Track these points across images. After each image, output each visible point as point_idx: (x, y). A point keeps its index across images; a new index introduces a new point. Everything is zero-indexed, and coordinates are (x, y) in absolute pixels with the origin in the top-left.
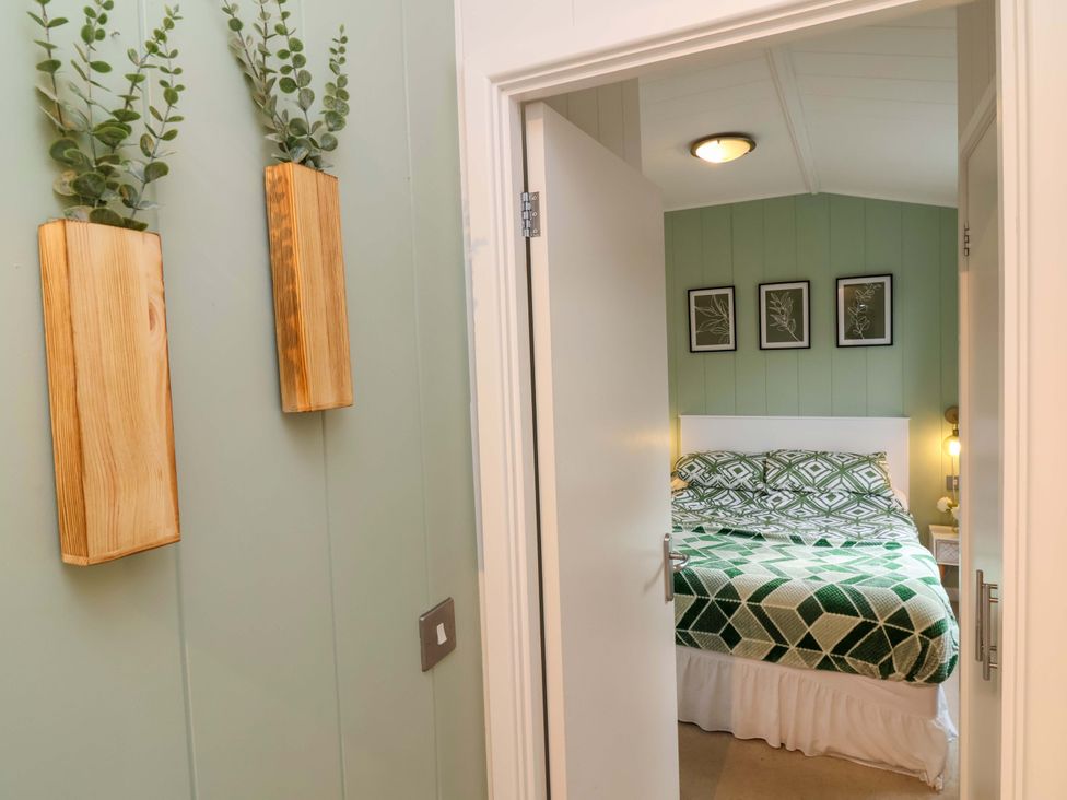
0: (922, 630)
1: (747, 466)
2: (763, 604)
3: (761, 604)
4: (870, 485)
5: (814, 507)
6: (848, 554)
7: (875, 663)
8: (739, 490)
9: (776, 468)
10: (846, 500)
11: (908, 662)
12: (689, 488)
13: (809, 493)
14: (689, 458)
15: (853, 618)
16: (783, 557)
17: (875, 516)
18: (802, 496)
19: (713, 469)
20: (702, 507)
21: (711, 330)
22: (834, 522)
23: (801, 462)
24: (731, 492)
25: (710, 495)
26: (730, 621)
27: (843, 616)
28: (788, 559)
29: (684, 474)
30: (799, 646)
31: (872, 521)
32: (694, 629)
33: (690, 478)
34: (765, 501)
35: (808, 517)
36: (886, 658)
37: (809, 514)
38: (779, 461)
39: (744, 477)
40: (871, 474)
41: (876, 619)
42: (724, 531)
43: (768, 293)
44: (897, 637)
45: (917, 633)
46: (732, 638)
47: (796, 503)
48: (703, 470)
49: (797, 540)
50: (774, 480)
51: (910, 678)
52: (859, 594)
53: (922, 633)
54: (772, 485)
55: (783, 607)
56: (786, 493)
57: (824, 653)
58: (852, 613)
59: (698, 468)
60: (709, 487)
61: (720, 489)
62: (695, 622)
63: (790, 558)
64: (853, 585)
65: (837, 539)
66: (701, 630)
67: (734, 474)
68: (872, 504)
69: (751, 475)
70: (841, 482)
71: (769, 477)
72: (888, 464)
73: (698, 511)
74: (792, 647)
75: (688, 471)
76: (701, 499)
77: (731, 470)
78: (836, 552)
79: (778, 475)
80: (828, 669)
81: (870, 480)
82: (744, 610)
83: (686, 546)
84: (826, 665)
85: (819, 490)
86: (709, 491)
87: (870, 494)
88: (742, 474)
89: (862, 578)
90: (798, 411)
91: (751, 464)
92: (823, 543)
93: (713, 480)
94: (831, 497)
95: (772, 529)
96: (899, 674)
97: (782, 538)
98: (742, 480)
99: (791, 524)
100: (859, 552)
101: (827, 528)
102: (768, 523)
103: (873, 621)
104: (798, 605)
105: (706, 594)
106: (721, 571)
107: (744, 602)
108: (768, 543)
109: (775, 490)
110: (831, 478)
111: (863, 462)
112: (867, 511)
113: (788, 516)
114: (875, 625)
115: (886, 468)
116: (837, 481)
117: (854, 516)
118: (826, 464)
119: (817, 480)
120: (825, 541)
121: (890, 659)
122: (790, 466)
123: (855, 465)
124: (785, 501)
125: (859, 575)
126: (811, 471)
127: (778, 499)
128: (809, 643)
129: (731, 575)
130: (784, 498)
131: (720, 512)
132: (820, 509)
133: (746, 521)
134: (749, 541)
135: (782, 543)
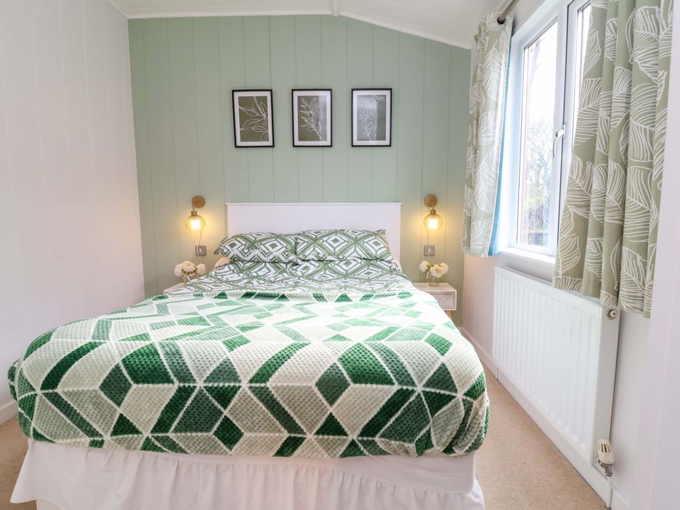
0: (466, 390)
1: (282, 242)
2: (271, 384)
3: (268, 384)
4: (376, 251)
5: (335, 272)
6: (368, 306)
7: (410, 442)
8: (274, 262)
9: (305, 242)
10: (359, 265)
11: (448, 433)
12: (231, 263)
13: (331, 261)
14: (233, 237)
15: (386, 387)
16: (304, 315)
17: (381, 276)
18: (325, 264)
19: (252, 245)
20: (240, 278)
21: (253, 128)
22: (350, 282)
23: (324, 236)
24: (268, 265)
25: (249, 268)
26: (226, 413)
27: (374, 386)
28: (308, 318)
29: (225, 251)
30: (318, 433)
31: (380, 279)
32: (176, 430)
33: (231, 255)
34: (296, 270)
35: (330, 280)
36: (424, 431)
37: (330, 278)
38: (307, 237)
39: (278, 252)
40: (376, 244)
41: (413, 384)
42: (248, 295)
43: (299, 98)
44: (437, 402)
45: (460, 396)
46: (230, 435)
47: (320, 270)
48: (243, 246)
49: (319, 297)
50: (303, 251)
51: (448, 450)
52: (392, 354)
53: (465, 394)
54: (301, 256)
55: (298, 384)
56: (313, 262)
57: (350, 438)
58: (386, 380)
59: (238, 244)
60: (249, 262)
61: (258, 262)
62: (177, 420)
63: (312, 316)
64: (383, 342)
65: (355, 295)
66: (186, 431)
67: (270, 248)
68: (378, 267)
69: (284, 249)
70: (355, 251)
71: (299, 249)
72: (388, 236)
73: (234, 282)
74: (310, 436)
75: (229, 248)
76: (241, 271)
77: (267, 245)
78: (356, 306)
79: (306, 248)
80: (355, 455)
81: (377, 248)
82: (245, 396)
83: (196, 314)
84: (352, 450)
85: (339, 258)
86: (248, 264)
87: (377, 259)
88: (276, 249)
89: (390, 330)
90: (322, 198)
91: (285, 240)
92: (344, 298)
93: (252, 255)
94: (348, 263)
95: (298, 291)
96: (438, 448)
97: (307, 297)
98: (276, 254)
99: (314, 285)
100: (377, 304)
101: (346, 287)
102: (296, 285)
103: (410, 388)
104: (317, 379)
105: (191, 379)
106: (220, 343)
107: (245, 385)
108: (292, 302)
109: (304, 260)
110: (347, 247)
111: (371, 235)
112: (374, 272)
113: (314, 280)
114: (413, 391)
115: (387, 240)
116: (352, 250)
117: (366, 277)
118: (343, 237)
119: (337, 250)
120: (346, 296)
121: (429, 432)
122: (316, 240)
123: (365, 237)
124: (312, 269)
125: (385, 327)
126: (332, 243)
127: (307, 268)
128: (332, 427)
129: (231, 345)
130: (311, 267)
131: (255, 282)
132: (339, 274)
133: (275, 286)
134: (272, 302)
135: (304, 302)
